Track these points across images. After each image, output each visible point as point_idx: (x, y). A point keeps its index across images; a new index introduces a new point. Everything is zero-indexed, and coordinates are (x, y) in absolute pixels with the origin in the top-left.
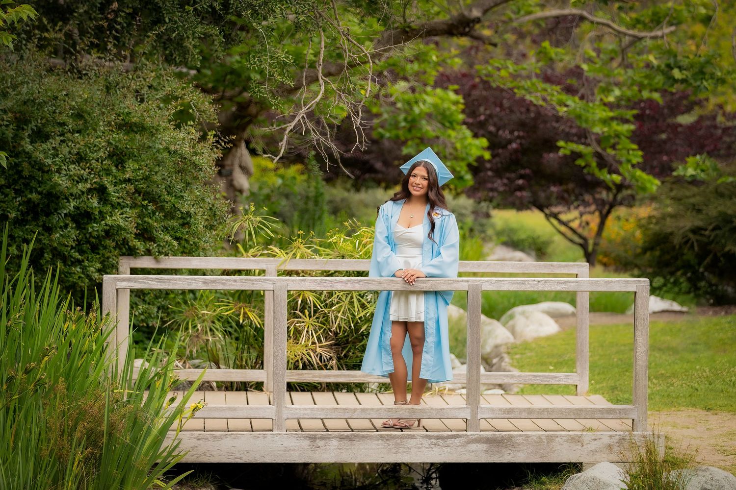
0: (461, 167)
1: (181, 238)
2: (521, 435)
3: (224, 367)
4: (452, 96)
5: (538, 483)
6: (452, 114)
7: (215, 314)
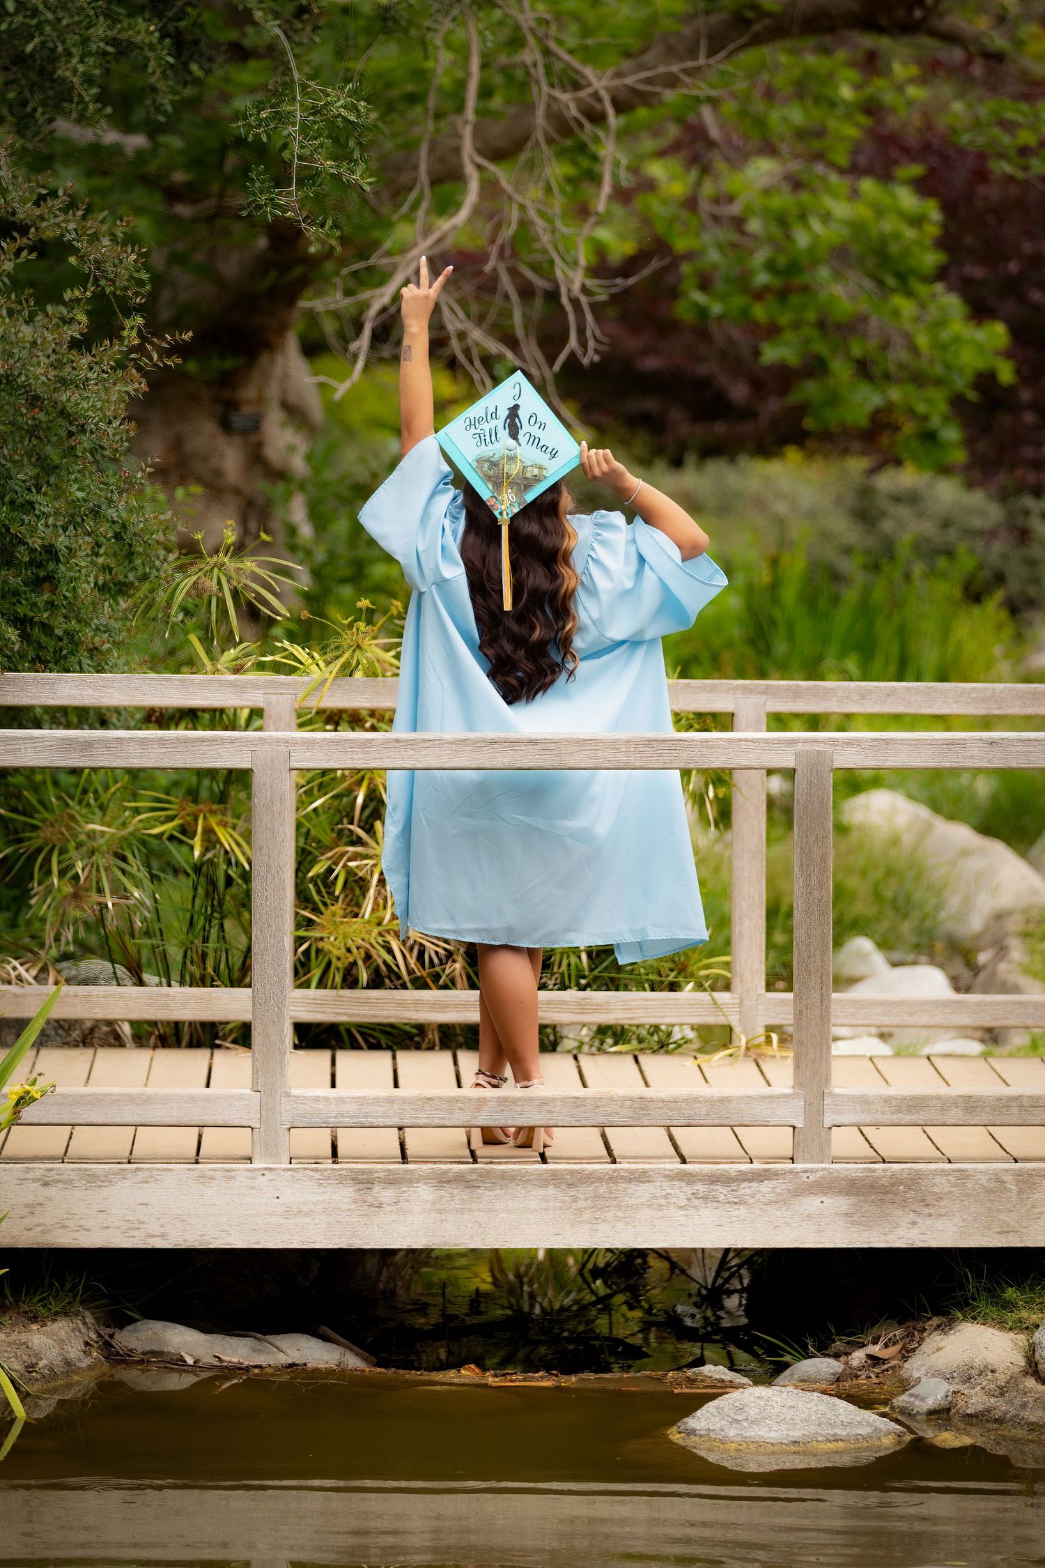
0: (929, 402)
1: (31, 621)
2: (944, 1173)
3: (156, 979)
4: (907, 199)
5: (995, 1304)
6: (906, 253)
7: (124, 833)
